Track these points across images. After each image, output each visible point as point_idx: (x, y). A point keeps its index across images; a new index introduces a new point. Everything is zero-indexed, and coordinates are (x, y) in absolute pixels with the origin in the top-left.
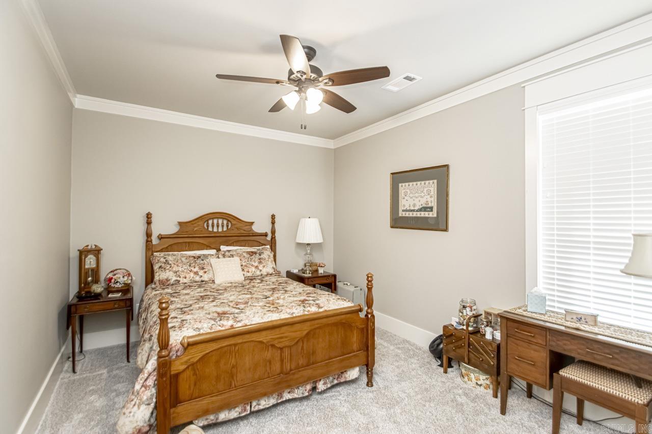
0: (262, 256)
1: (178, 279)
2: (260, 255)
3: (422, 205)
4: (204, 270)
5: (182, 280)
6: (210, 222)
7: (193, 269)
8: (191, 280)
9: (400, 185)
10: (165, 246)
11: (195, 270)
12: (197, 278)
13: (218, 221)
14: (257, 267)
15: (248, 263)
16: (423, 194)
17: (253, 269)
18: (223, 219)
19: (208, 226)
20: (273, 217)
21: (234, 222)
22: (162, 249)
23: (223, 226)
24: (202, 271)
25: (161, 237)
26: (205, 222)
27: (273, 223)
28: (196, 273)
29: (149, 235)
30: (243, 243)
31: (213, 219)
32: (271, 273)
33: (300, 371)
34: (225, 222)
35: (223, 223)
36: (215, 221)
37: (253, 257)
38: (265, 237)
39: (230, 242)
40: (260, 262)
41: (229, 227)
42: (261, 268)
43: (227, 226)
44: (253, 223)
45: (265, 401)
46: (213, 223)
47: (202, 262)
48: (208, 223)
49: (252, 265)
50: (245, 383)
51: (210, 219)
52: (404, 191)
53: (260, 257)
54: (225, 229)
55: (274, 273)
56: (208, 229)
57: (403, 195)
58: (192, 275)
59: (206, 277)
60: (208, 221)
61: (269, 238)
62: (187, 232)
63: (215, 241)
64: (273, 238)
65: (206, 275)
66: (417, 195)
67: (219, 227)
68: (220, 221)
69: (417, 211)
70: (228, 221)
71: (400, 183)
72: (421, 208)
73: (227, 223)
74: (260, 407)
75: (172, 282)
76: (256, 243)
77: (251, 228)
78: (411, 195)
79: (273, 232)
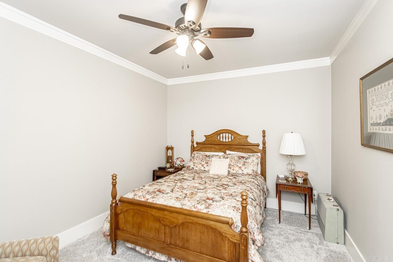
0: (247, 160)
1: (194, 167)
2: (246, 160)
3: (387, 116)
4: (208, 164)
5: (195, 168)
6: (221, 135)
7: (202, 162)
8: (199, 169)
9: (368, 91)
10: (199, 148)
11: (203, 163)
12: (202, 169)
13: (226, 135)
14: (240, 168)
15: (235, 164)
16: (387, 101)
17: (237, 169)
18: (229, 133)
19: (220, 138)
20: (264, 132)
21: (235, 135)
22: (198, 150)
23: (228, 138)
24: (206, 165)
25: (197, 143)
26: (218, 135)
27: (264, 137)
28: (203, 165)
29: (193, 142)
30: (241, 150)
31: (223, 133)
32: (250, 174)
33: (176, 248)
34: (230, 135)
35: (229, 136)
36: (224, 135)
37: (240, 160)
38: (257, 147)
39: (233, 149)
40: (244, 165)
41: (232, 139)
42: (243, 168)
43: (231, 138)
44: (248, 136)
45: (159, 255)
46: (223, 136)
47: (208, 159)
48: (220, 136)
49: (237, 166)
50: (146, 236)
51: (221, 133)
52: (372, 98)
53: (245, 161)
54: (230, 140)
55: (252, 174)
56: (220, 139)
57: (371, 105)
58: (200, 166)
59: (207, 169)
60: (220, 134)
61: (261, 147)
62: (209, 141)
63: (224, 147)
64: (264, 148)
65: (207, 167)
66: (382, 102)
67: (226, 138)
68: (227, 135)
69: (383, 125)
70: (232, 135)
71: (368, 89)
72: (387, 121)
73: (231, 136)
74: (156, 256)
75: (191, 168)
76: (250, 151)
77: (247, 140)
78: (377, 103)
79: (264, 144)
